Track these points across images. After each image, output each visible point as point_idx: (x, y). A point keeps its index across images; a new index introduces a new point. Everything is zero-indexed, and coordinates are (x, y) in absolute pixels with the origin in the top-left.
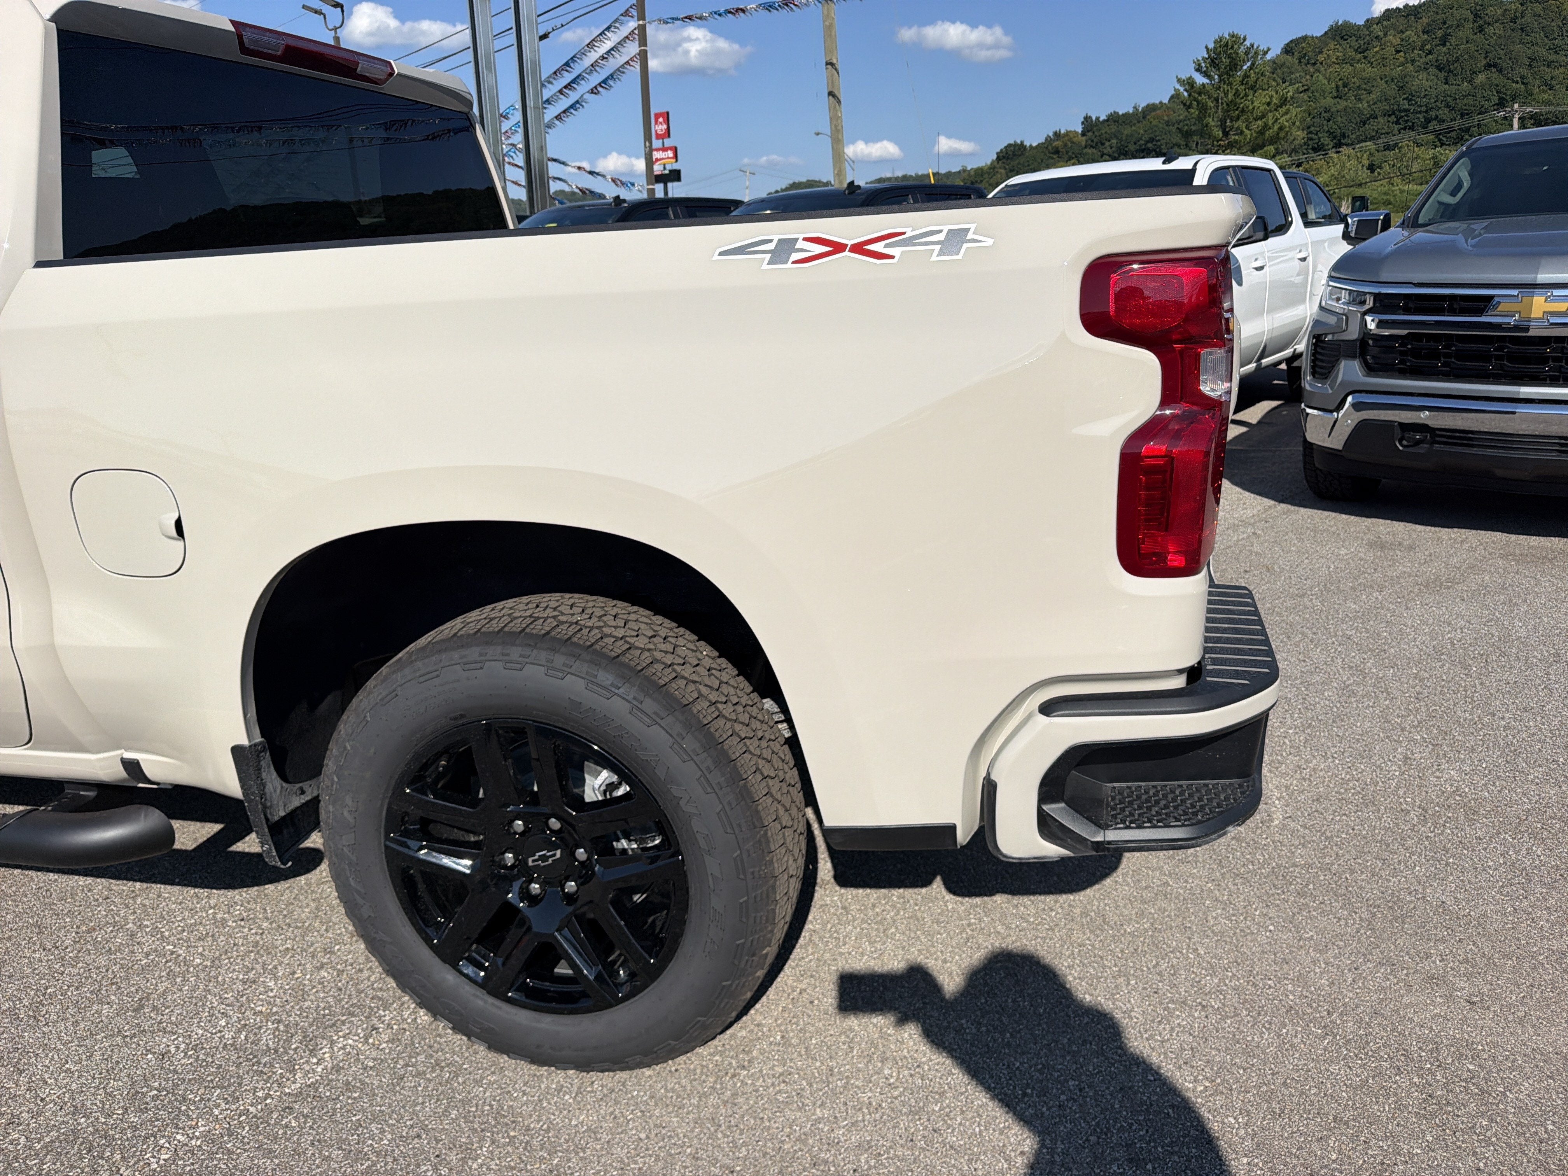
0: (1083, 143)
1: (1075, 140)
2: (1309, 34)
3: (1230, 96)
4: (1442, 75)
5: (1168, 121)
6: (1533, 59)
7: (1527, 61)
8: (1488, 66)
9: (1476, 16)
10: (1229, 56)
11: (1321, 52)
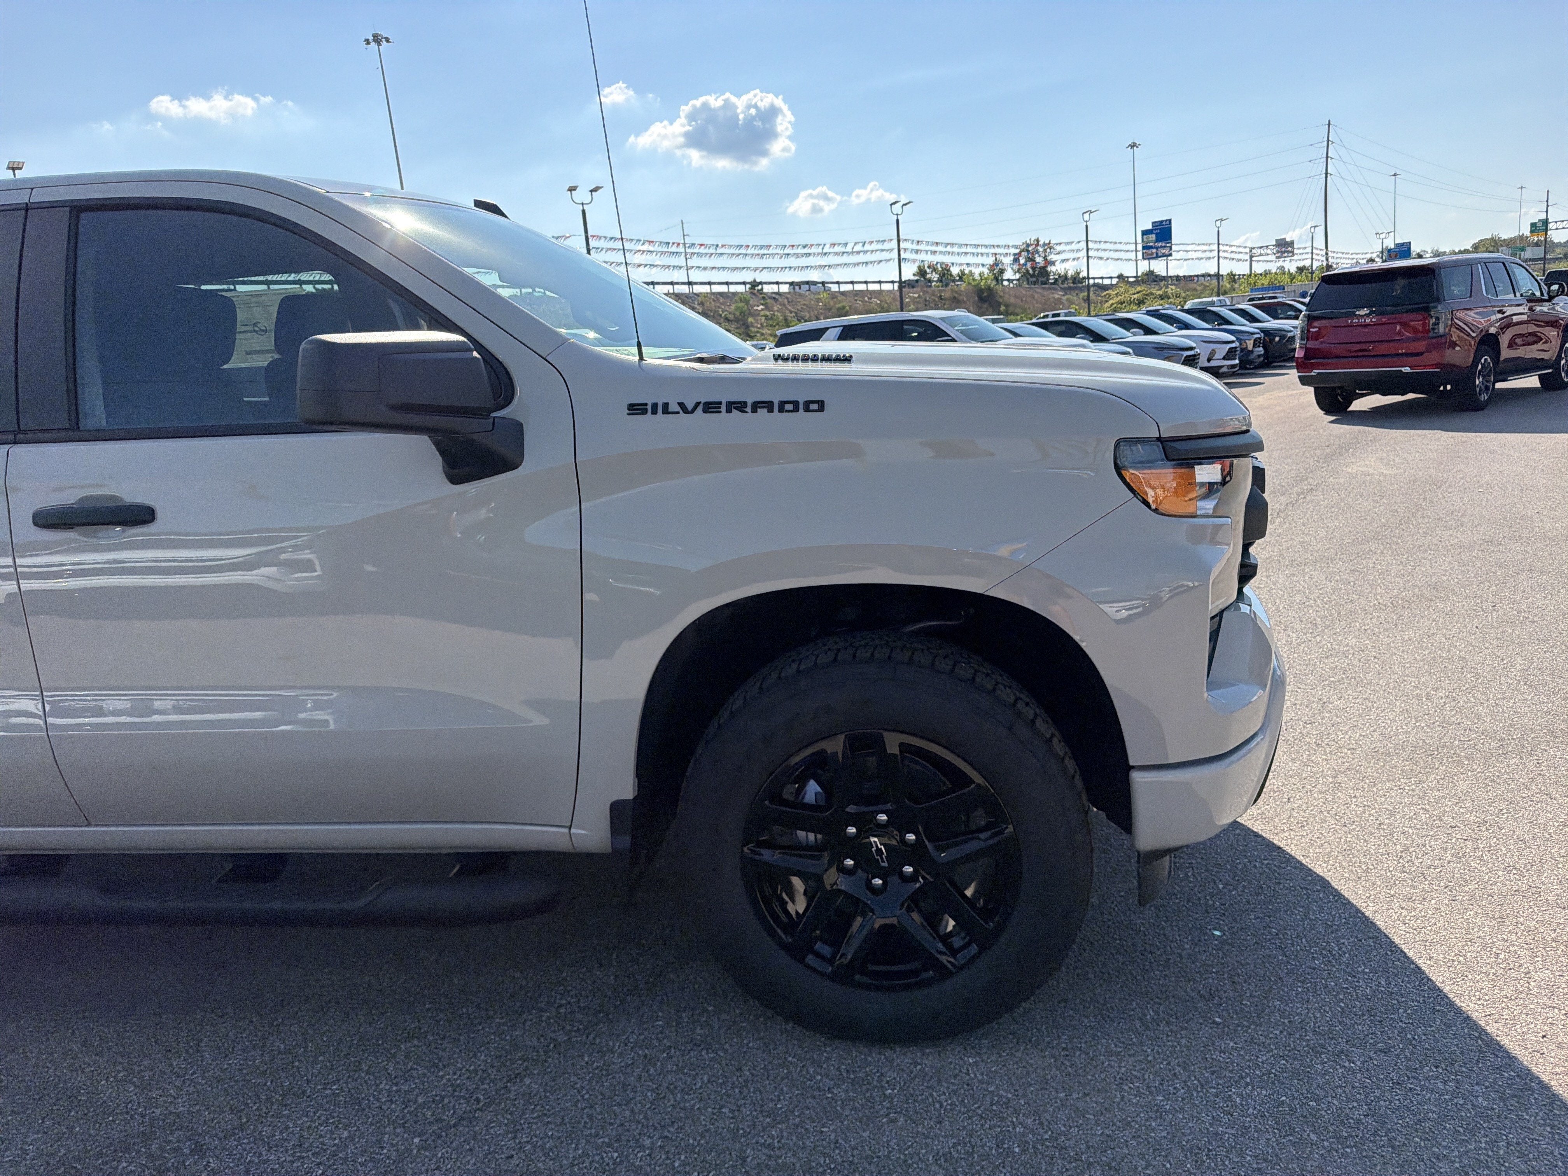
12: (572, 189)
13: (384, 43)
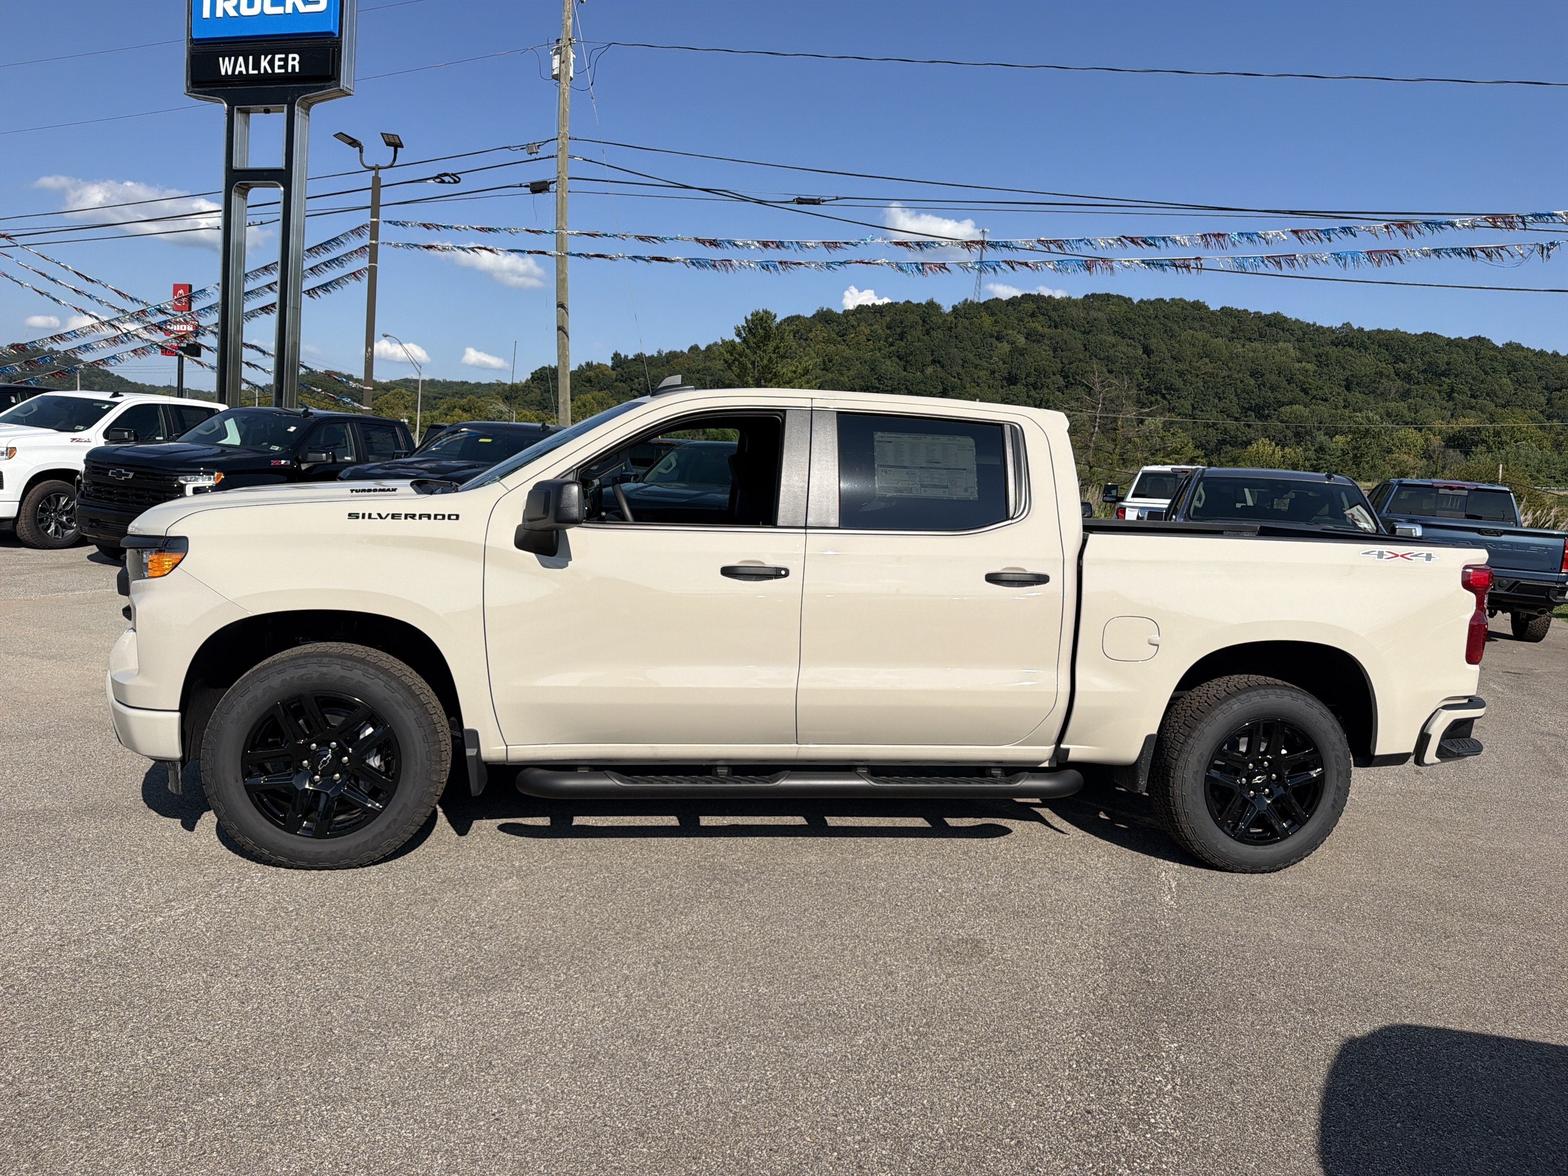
0: (614, 377)
1: (606, 372)
2: (801, 314)
3: (765, 362)
4: (902, 363)
5: (688, 369)
6: (964, 361)
7: (960, 362)
8: (934, 362)
9: (924, 321)
10: (764, 329)
11: (811, 331)
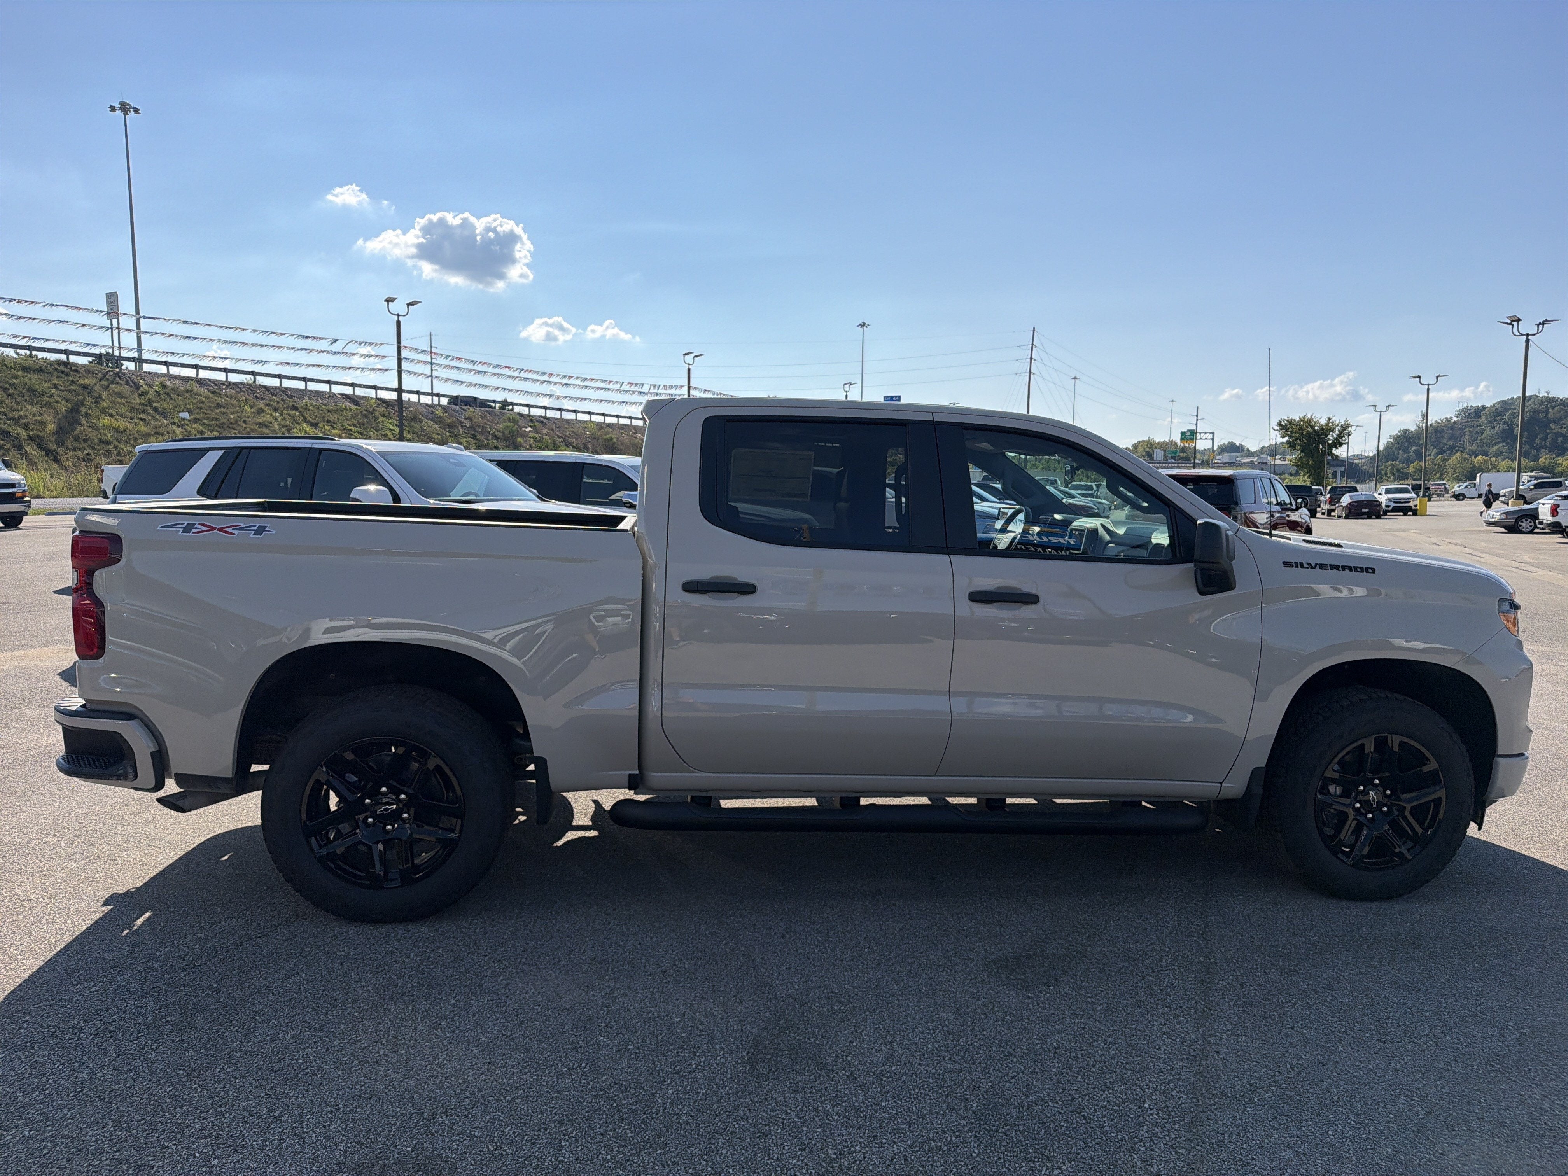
12: (389, 300)
13: (132, 114)
